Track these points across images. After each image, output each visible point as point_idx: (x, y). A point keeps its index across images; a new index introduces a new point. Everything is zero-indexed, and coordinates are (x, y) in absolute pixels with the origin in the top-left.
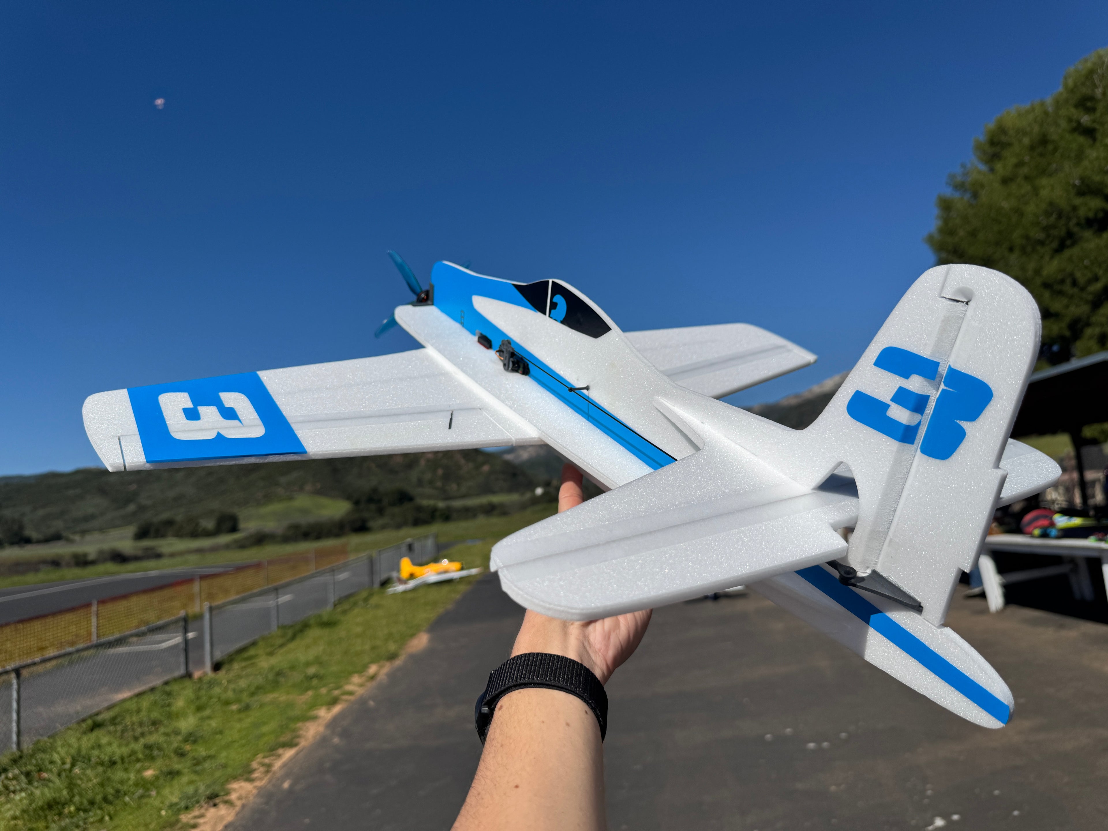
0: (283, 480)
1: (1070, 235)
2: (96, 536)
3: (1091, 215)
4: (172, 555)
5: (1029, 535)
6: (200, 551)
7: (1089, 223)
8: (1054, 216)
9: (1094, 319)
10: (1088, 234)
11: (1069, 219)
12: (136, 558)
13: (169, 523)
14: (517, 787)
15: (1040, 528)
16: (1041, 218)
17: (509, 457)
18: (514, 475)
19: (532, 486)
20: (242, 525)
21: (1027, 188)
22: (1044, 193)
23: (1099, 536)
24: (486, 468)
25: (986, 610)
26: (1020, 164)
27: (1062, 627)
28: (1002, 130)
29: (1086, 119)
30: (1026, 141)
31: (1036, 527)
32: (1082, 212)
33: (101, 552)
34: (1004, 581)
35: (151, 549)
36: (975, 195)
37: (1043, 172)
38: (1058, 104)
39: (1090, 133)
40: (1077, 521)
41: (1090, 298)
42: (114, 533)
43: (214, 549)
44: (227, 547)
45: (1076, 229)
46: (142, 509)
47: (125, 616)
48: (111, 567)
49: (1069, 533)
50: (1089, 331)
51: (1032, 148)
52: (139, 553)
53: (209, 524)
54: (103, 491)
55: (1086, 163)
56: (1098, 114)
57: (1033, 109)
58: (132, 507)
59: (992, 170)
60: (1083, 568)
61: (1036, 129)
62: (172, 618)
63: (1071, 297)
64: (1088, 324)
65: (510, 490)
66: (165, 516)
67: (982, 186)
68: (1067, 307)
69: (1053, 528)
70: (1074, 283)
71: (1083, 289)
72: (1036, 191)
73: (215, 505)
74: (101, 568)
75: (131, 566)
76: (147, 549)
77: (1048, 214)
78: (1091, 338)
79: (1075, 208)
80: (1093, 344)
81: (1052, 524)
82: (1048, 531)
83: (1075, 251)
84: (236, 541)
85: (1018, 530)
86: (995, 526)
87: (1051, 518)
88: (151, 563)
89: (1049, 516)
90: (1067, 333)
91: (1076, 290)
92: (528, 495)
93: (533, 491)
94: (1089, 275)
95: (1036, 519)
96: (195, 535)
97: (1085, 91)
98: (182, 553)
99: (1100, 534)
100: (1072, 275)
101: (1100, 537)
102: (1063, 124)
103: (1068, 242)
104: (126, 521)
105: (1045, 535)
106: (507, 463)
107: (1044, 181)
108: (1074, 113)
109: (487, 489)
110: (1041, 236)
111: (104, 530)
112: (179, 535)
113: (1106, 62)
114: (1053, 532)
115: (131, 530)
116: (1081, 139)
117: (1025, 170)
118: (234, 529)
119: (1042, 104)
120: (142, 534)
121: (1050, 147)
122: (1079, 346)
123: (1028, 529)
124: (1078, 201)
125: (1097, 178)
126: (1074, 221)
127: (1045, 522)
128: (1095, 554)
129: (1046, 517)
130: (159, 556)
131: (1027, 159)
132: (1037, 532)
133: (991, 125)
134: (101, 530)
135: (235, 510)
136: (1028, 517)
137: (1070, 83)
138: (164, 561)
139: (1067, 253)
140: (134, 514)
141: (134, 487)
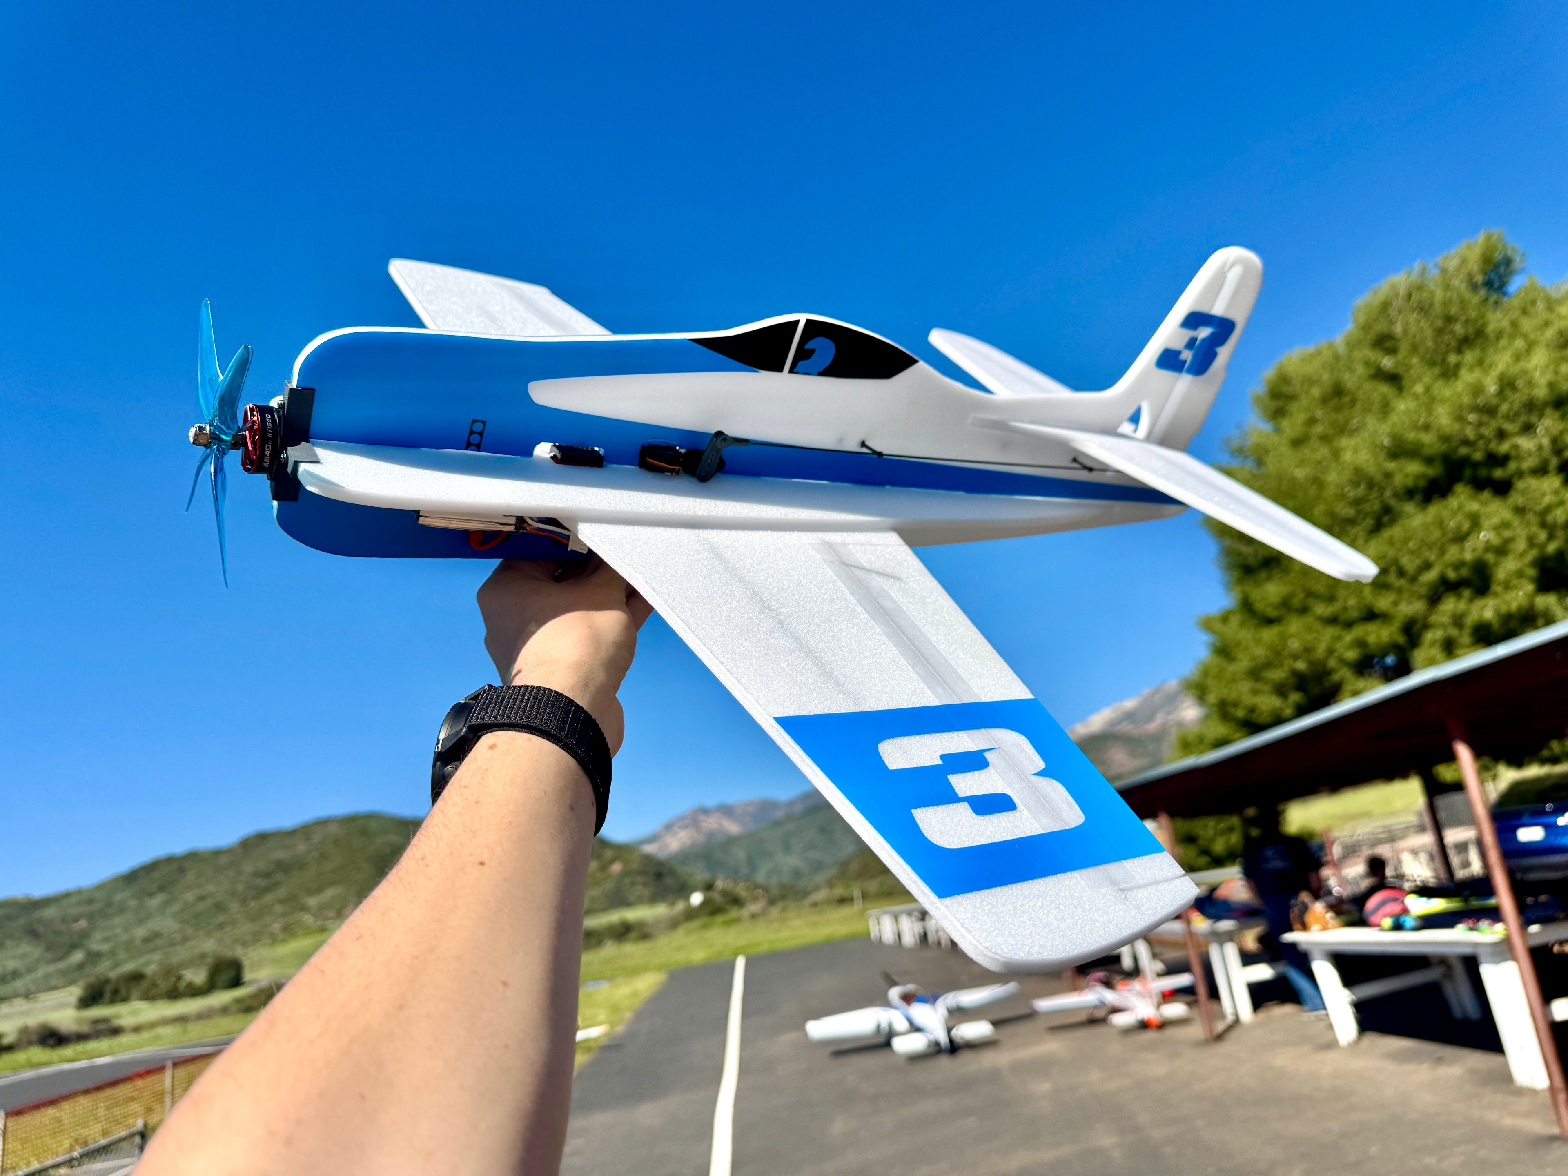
0: (312, 902)
1: (1387, 510)
2: (19, 1004)
3: (1410, 482)
4: (137, 1029)
5: (1377, 928)
6: (182, 1020)
7: (1410, 493)
8: (1363, 486)
9: (1434, 618)
10: (1409, 508)
11: (1382, 490)
12: (81, 1037)
13: (136, 977)
14: (482, 864)
15: (1391, 917)
16: (1346, 490)
17: (650, 849)
18: (659, 876)
19: (684, 891)
20: (247, 976)
21: (1324, 451)
22: (1347, 456)
23: (1468, 924)
24: (617, 868)
25: (1332, 1044)
26: (1312, 421)
27: (1440, 1060)
28: (1283, 379)
29: (1387, 363)
30: (1316, 392)
31: (1385, 916)
32: (1399, 480)
33: (24, 1031)
34: (1354, 997)
35: (106, 1020)
36: (1260, 463)
37: (1342, 430)
38: (1352, 345)
39: (1394, 379)
40: (1438, 905)
41: (1423, 590)
42: (48, 999)
43: (202, 1016)
44: (224, 1010)
45: (1393, 502)
46: (94, 957)
47: (50, 1135)
48: (37, 1053)
49: (1430, 922)
50: (1429, 636)
51: (1324, 400)
52: (85, 1029)
53: (198, 976)
54: (33, 934)
55: (1394, 418)
56: (1400, 356)
57: (1319, 353)
58: (78, 956)
59: (1278, 430)
60: (1460, 971)
61: (1326, 377)
62: (123, 1133)
63: (1400, 591)
64: (1426, 626)
65: (653, 900)
66: (129, 967)
67: (1267, 451)
68: (1396, 604)
69: (1407, 915)
70: (1401, 573)
71: (1413, 579)
72: (1336, 454)
73: (210, 945)
74: (20, 1057)
75: (68, 1051)
76: (96, 1022)
77: (1356, 484)
78: (1433, 643)
79: (1388, 475)
80: (1436, 652)
81: (1405, 911)
82: (1402, 919)
83: (1396, 531)
84: (238, 1001)
85: (1361, 921)
86: (1331, 918)
87: (1403, 902)
88: (104, 1044)
89: (1399, 898)
90: (1401, 639)
91: (1402, 582)
92: (680, 906)
93: (687, 898)
94: (1418, 561)
95: (1383, 903)
96: (174, 995)
97: (1381, 327)
98: (152, 1025)
99: (1470, 921)
100: (1396, 562)
101: (1471, 925)
102: (1360, 370)
103: (1386, 519)
104: (68, 978)
105: (1398, 927)
106: (649, 859)
107: (1345, 442)
108: (1372, 355)
109: (619, 900)
110: (1350, 512)
111: (31, 996)
112: (149, 996)
113: (1400, 294)
114: (1409, 922)
115: (75, 992)
116: (1384, 389)
117: (1319, 429)
118: (236, 982)
119: (1331, 345)
120: (91, 998)
121: (1347, 399)
122: (1419, 655)
123: (1373, 919)
124: (1391, 466)
125: (1411, 436)
126: (1388, 493)
127: (1395, 908)
128: (1467, 951)
129: (1396, 900)
130: (116, 1031)
131: (1319, 413)
132: (1387, 922)
133: (1269, 373)
134: (27, 995)
135: (239, 952)
136: (1372, 902)
137: (1362, 319)
138: (124, 1039)
139: (1386, 534)
140: (80, 966)
141: (83, 924)
